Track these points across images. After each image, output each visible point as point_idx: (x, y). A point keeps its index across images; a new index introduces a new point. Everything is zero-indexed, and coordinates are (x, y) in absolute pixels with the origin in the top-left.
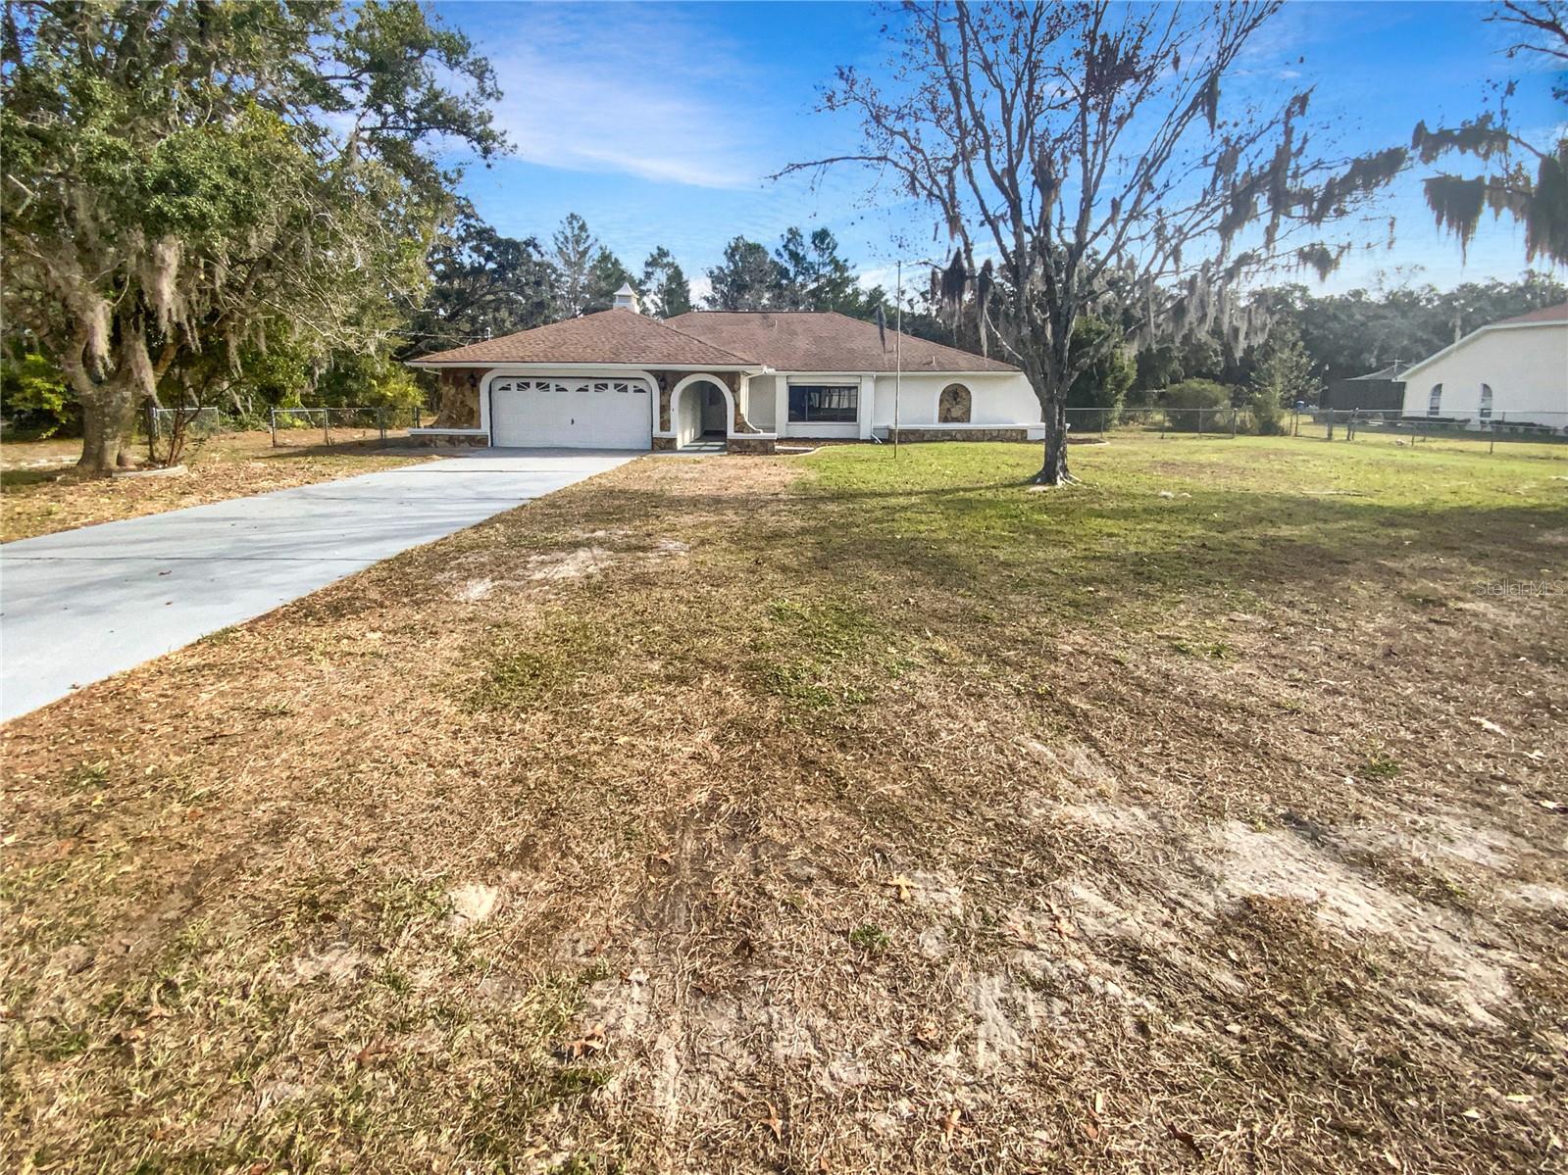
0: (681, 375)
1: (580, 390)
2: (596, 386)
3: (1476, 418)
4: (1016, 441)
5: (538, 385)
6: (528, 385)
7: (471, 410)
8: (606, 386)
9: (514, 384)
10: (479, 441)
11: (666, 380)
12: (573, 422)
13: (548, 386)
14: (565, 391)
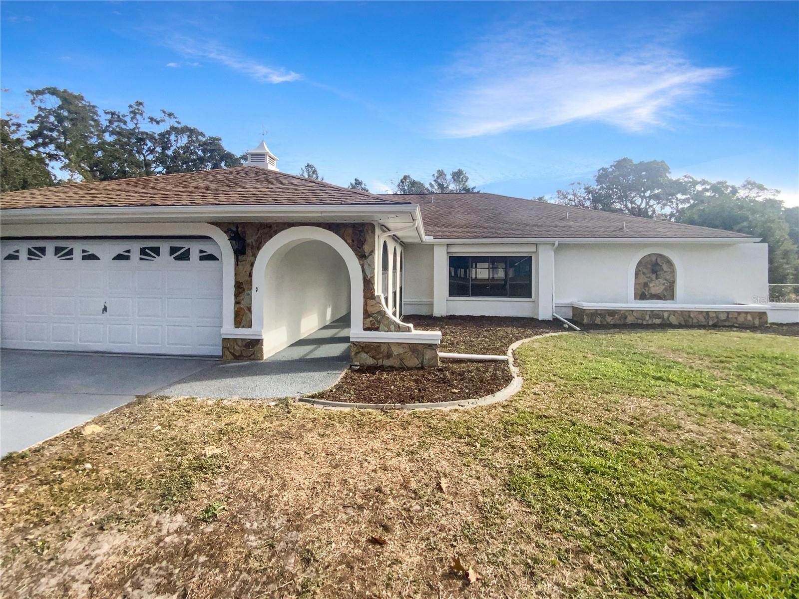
0: (269, 228)
1: (119, 257)
2: (143, 251)
5: (58, 250)
11: (246, 239)
12: (105, 309)
13: (71, 252)
14: (97, 258)
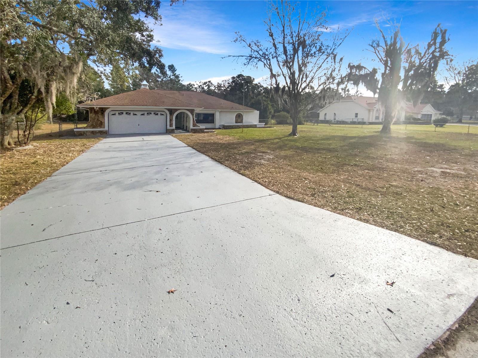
0: (176, 110)
1: (142, 115)
2: (148, 113)
3: (333, 120)
4: (254, 128)
5: (127, 113)
6: (123, 113)
7: (101, 122)
8: (151, 113)
9: (117, 113)
10: (104, 133)
11: (171, 112)
12: (139, 125)
13: (130, 113)
14: (136, 115)
